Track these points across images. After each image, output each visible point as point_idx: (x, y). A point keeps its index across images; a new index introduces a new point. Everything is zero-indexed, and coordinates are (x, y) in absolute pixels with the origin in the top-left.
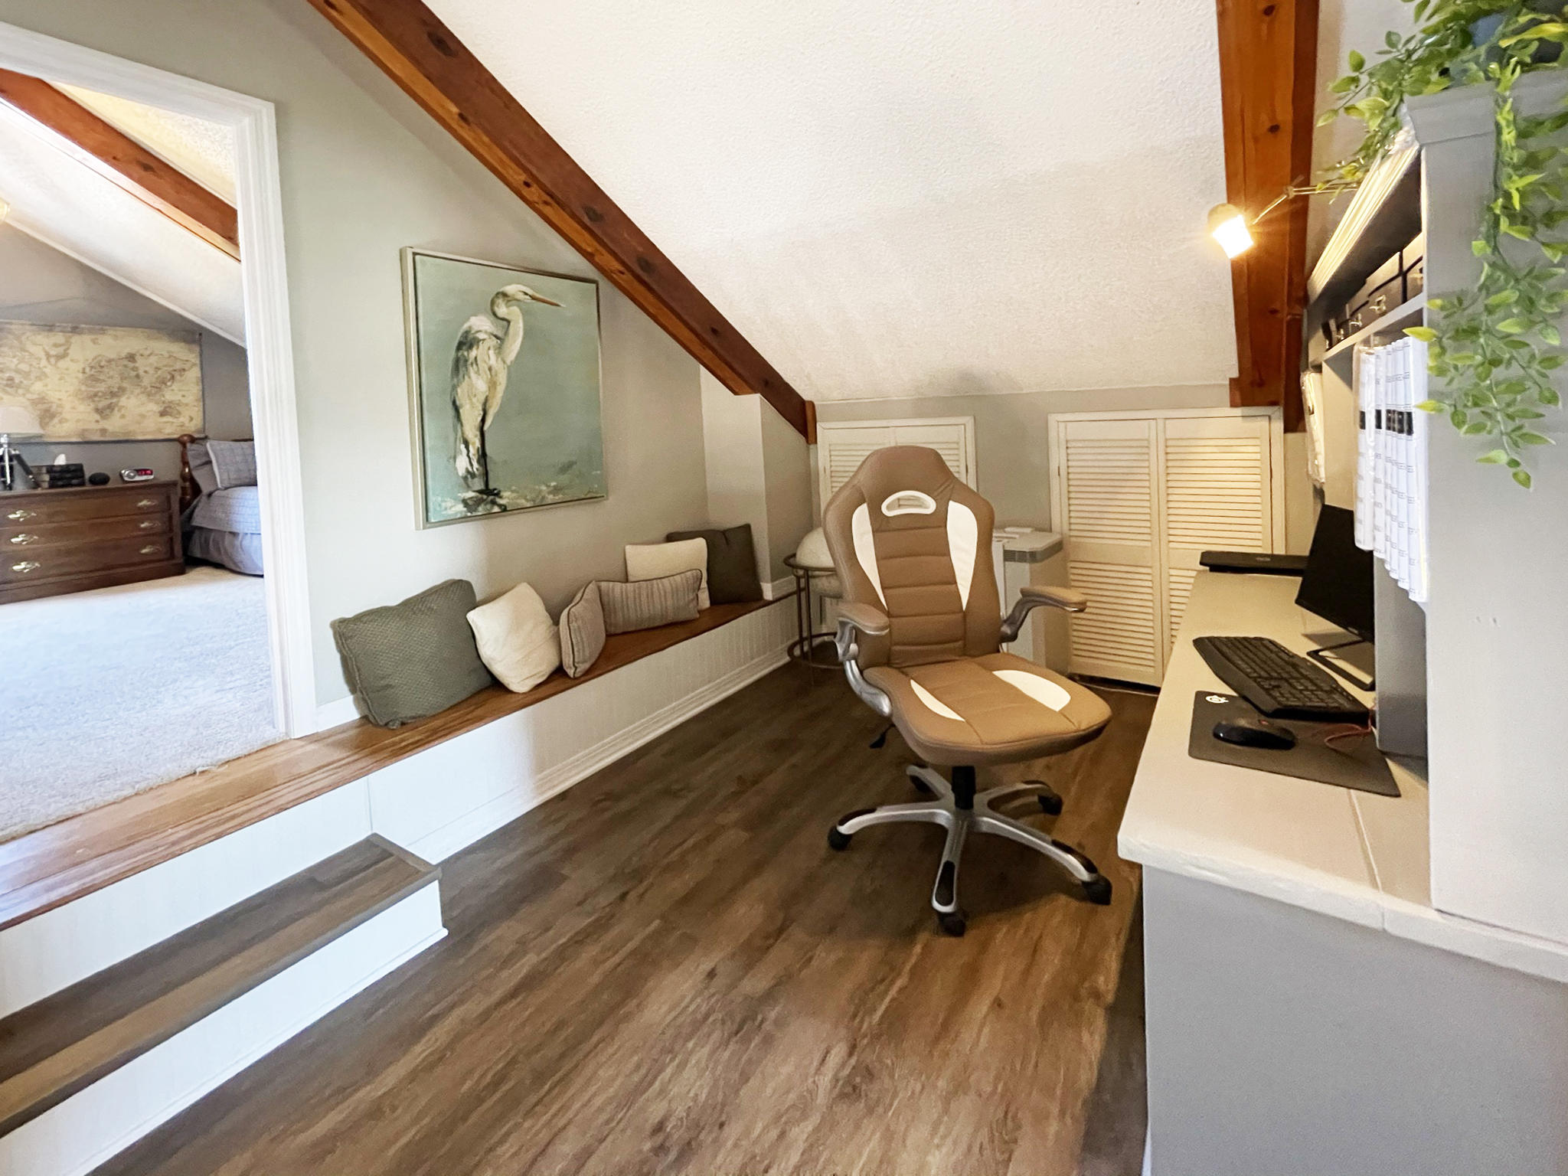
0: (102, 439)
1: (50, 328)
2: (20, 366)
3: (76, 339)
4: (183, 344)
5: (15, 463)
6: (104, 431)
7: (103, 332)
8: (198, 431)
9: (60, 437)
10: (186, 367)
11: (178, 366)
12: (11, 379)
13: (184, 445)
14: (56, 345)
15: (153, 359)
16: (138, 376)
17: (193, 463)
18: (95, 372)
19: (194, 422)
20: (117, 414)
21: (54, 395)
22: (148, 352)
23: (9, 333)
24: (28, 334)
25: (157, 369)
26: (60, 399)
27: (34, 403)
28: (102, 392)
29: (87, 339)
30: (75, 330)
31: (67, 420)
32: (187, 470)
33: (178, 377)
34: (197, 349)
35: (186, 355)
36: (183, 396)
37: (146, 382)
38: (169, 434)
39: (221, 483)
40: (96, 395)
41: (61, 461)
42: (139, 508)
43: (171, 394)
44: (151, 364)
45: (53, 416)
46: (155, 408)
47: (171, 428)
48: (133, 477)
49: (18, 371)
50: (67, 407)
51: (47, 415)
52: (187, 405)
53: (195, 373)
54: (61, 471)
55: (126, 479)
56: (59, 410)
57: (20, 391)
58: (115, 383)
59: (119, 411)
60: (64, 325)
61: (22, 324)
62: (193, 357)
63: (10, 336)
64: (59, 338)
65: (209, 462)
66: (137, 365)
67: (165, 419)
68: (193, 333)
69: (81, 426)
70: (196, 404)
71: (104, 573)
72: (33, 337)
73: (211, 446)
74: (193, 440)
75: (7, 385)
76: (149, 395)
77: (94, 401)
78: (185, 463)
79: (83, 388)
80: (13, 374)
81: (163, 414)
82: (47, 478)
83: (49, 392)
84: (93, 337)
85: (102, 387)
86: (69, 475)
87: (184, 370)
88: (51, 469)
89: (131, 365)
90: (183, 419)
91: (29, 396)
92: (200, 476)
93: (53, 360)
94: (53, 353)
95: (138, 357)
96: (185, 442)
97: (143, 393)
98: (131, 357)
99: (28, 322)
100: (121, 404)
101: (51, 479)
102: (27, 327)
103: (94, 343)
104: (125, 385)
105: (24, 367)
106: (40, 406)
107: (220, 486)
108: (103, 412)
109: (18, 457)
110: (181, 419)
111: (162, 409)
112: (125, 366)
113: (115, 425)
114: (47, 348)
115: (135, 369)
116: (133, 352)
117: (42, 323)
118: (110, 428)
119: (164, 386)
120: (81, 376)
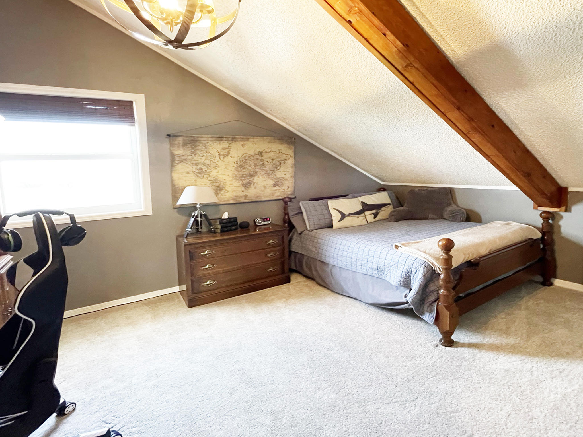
0: (245, 201)
1: (220, 139)
2: (205, 162)
3: (234, 145)
4: (286, 145)
5: (203, 219)
6: (246, 196)
7: (247, 140)
8: (292, 194)
9: (226, 201)
10: (287, 158)
11: (284, 157)
12: (201, 169)
13: (286, 203)
14: (224, 149)
15: (271, 154)
16: (263, 164)
17: (291, 214)
18: (242, 163)
19: (290, 189)
20: (253, 187)
21: (221, 178)
22: (269, 150)
23: (200, 142)
24: (210, 143)
25: (273, 160)
26: (225, 180)
27: (212, 182)
28: (245, 174)
29: (239, 144)
30: (234, 140)
31: (228, 191)
32: (287, 217)
33: (282, 164)
34: (293, 147)
35: (287, 151)
36: (285, 175)
37: (267, 168)
38: (277, 197)
39: (310, 227)
40: (242, 176)
41: (226, 216)
42: (269, 245)
43: (279, 174)
44: (270, 157)
45: (221, 190)
46: (272, 182)
47: (280, 193)
48: (261, 223)
49: (204, 164)
50: (228, 183)
51: (218, 189)
52: (286, 180)
53: (291, 162)
54: (227, 223)
55: (257, 224)
56: (224, 186)
57: (206, 176)
58: (252, 169)
59: (254, 184)
60: (228, 137)
61: (207, 137)
62: (291, 152)
63: (201, 145)
64: (225, 144)
65: (302, 213)
66: (263, 158)
67: (276, 188)
68: (291, 138)
69: (235, 194)
70: (291, 179)
71: (249, 284)
72: (212, 144)
73: (303, 205)
74: (291, 200)
75: (199, 173)
76: (268, 174)
77: (241, 180)
78: (286, 214)
79: (236, 173)
80: (202, 167)
81: (275, 185)
82: (219, 227)
83: (219, 176)
84: (242, 143)
85: (245, 172)
86: (230, 225)
87: (286, 160)
88: (222, 221)
89: (260, 158)
90: (285, 188)
91: (209, 178)
92: (294, 221)
93: (222, 157)
94: (222, 153)
95: (264, 154)
96: (286, 201)
97: (265, 173)
98: (261, 154)
99: (210, 136)
100: (255, 181)
101: (222, 227)
102: (210, 139)
103: (243, 146)
104: (257, 170)
105: (207, 162)
106: (215, 184)
107: (308, 229)
108: (247, 186)
109: (205, 215)
110: (283, 188)
111: (274, 182)
112: (257, 159)
113: (252, 193)
114: (219, 150)
115: (262, 160)
116: (261, 151)
117: (218, 136)
118: (249, 195)
119: (276, 170)
120: (235, 165)
